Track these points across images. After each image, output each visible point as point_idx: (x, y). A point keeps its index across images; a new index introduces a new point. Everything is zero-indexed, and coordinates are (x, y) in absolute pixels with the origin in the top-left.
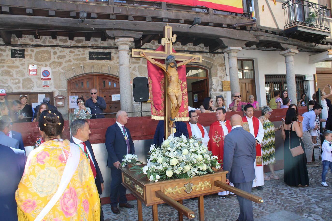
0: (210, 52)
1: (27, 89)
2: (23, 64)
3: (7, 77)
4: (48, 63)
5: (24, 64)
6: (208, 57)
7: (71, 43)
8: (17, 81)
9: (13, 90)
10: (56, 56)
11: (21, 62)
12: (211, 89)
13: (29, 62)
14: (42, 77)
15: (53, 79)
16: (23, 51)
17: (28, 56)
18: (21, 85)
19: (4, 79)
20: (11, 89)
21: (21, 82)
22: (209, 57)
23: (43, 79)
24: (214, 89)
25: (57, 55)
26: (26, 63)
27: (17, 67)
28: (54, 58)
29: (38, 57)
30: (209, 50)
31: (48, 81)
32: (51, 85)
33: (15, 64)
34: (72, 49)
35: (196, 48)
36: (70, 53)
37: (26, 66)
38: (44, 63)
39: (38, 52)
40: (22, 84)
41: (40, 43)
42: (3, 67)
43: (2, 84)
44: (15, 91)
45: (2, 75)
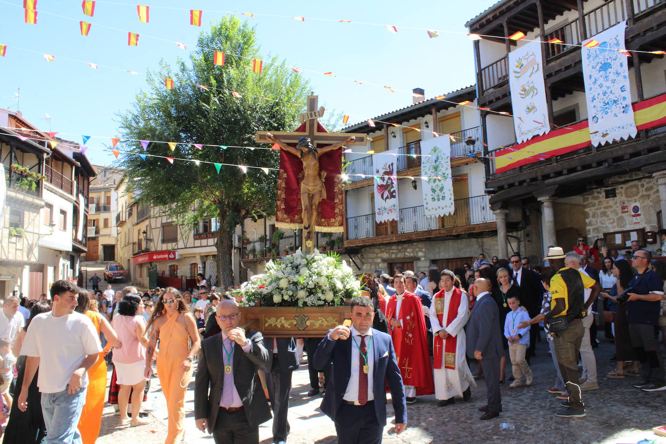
1: (621, 228)
3: (604, 218)
4: (637, 198)
5: (616, 202)
8: (612, 221)
9: (610, 230)
10: (644, 189)
11: (614, 202)
13: (620, 200)
14: (633, 214)
15: (643, 215)
16: (614, 190)
17: (619, 194)
18: (615, 224)
19: (602, 220)
20: (608, 229)
21: (616, 221)
23: (634, 216)
25: (645, 187)
26: (618, 201)
27: (611, 207)
28: (642, 191)
29: (627, 193)
31: (638, 217)
32: (642, 221)
33: (609, 204)
37: (618, 205)
38: (633, 198)
39: (627, 188)
40: (617, 223)
41: (627, 179)
42: (600, 208)
43: (602, 225)
44: (612, 231)
45: (601, 217)
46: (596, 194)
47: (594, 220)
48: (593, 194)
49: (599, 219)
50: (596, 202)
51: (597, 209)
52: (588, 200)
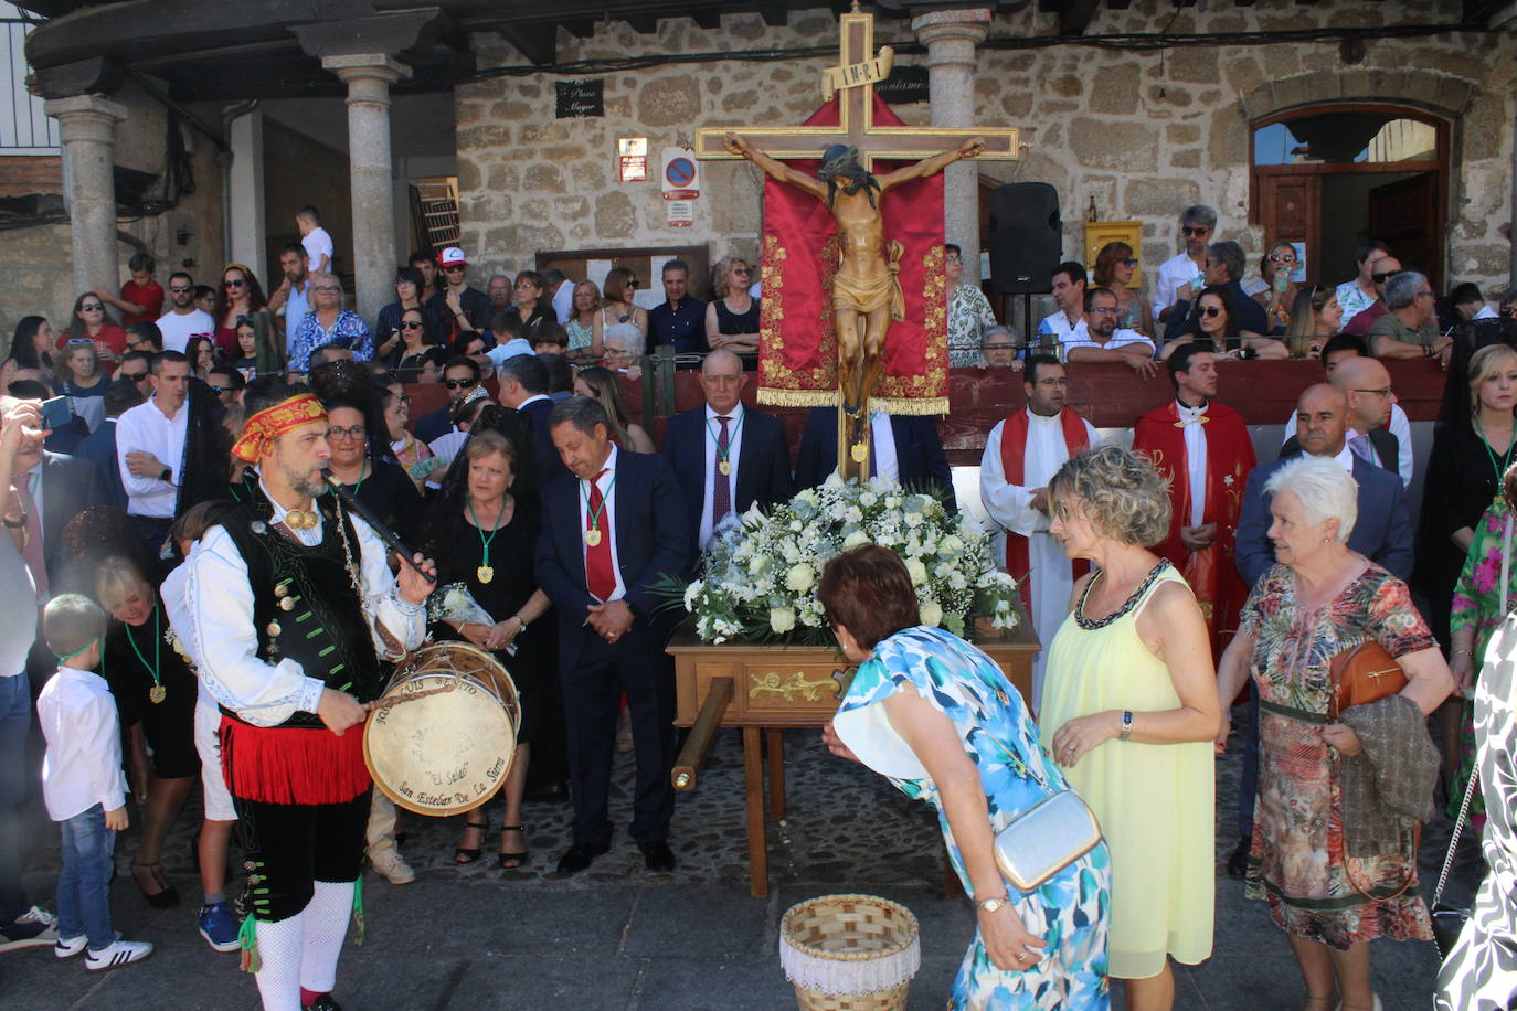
0: (1463, 27)
1: (613, 237)
2: (597, 141)
3: (544, 194)
4: (688, 129)
5: (602, 136)
6: (1450, 52)
7: (777, 37)
8: (577, 206)
9: (563, 243)
10: (719, 99)
11: (593, 132)
12: (1456, 222)
13: (618, 129)
14: (667, 187)
15: (707, 195)
16: (598, 87)
17: (616, 107)
18: (590, 221)
19: (534, 201)
20: (557, 239)
21: (593, 208)
22: (1456, 55)
23: (670, 197)
24: (1469, 225)
25: (724, 93)
26: (609, 134)
27: (579, 152)
28: (713, 105)
29: (649, 107)
30: (1460, 12)
31: (688, 203)
32: (701, 217)
33: (569, 141)
34: (780, 65)
35: (1380, 9)
36: (774, 82)
37: (606, 147)
38: (672, 130)
39: (651, 88)
40: (596, 215)
41: (657, 49)
42: (531, 154)
43: (529, 222)
44: (572, 245)
45: (529, 188)
46: (514, 96)
47: (496, 197)
48: (501, 91)
49: (520, 198)
50: (515, 126)
51: (516, 156)
52: (475, 117)
